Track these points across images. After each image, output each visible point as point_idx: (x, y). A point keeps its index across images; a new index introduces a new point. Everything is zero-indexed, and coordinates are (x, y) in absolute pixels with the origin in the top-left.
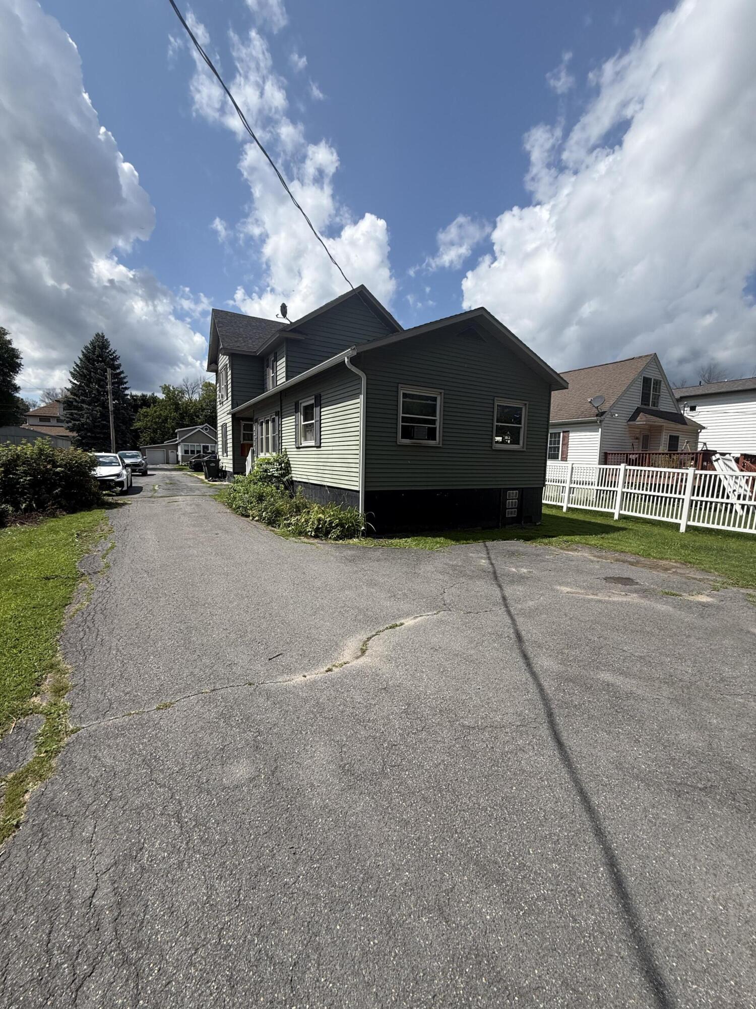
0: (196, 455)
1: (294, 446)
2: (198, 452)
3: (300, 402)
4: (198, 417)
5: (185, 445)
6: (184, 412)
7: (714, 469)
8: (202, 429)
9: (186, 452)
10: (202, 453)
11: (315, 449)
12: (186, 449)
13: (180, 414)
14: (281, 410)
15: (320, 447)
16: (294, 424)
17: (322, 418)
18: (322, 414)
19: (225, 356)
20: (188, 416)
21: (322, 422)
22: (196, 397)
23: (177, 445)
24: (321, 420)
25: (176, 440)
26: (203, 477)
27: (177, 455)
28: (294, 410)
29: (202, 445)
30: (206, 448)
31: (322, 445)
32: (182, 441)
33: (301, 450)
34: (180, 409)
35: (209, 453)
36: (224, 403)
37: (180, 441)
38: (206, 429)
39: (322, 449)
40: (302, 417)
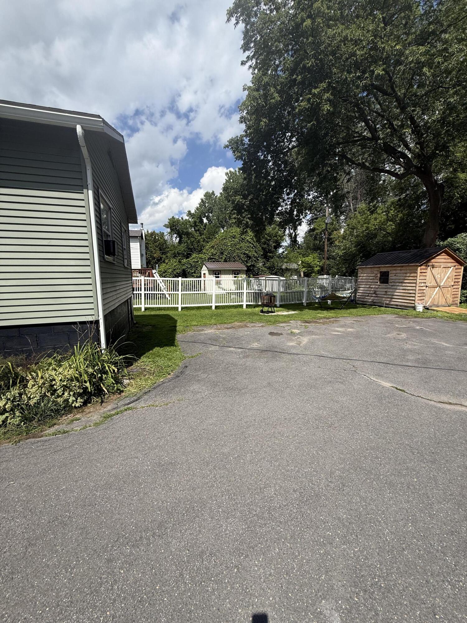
7: (154, 277)
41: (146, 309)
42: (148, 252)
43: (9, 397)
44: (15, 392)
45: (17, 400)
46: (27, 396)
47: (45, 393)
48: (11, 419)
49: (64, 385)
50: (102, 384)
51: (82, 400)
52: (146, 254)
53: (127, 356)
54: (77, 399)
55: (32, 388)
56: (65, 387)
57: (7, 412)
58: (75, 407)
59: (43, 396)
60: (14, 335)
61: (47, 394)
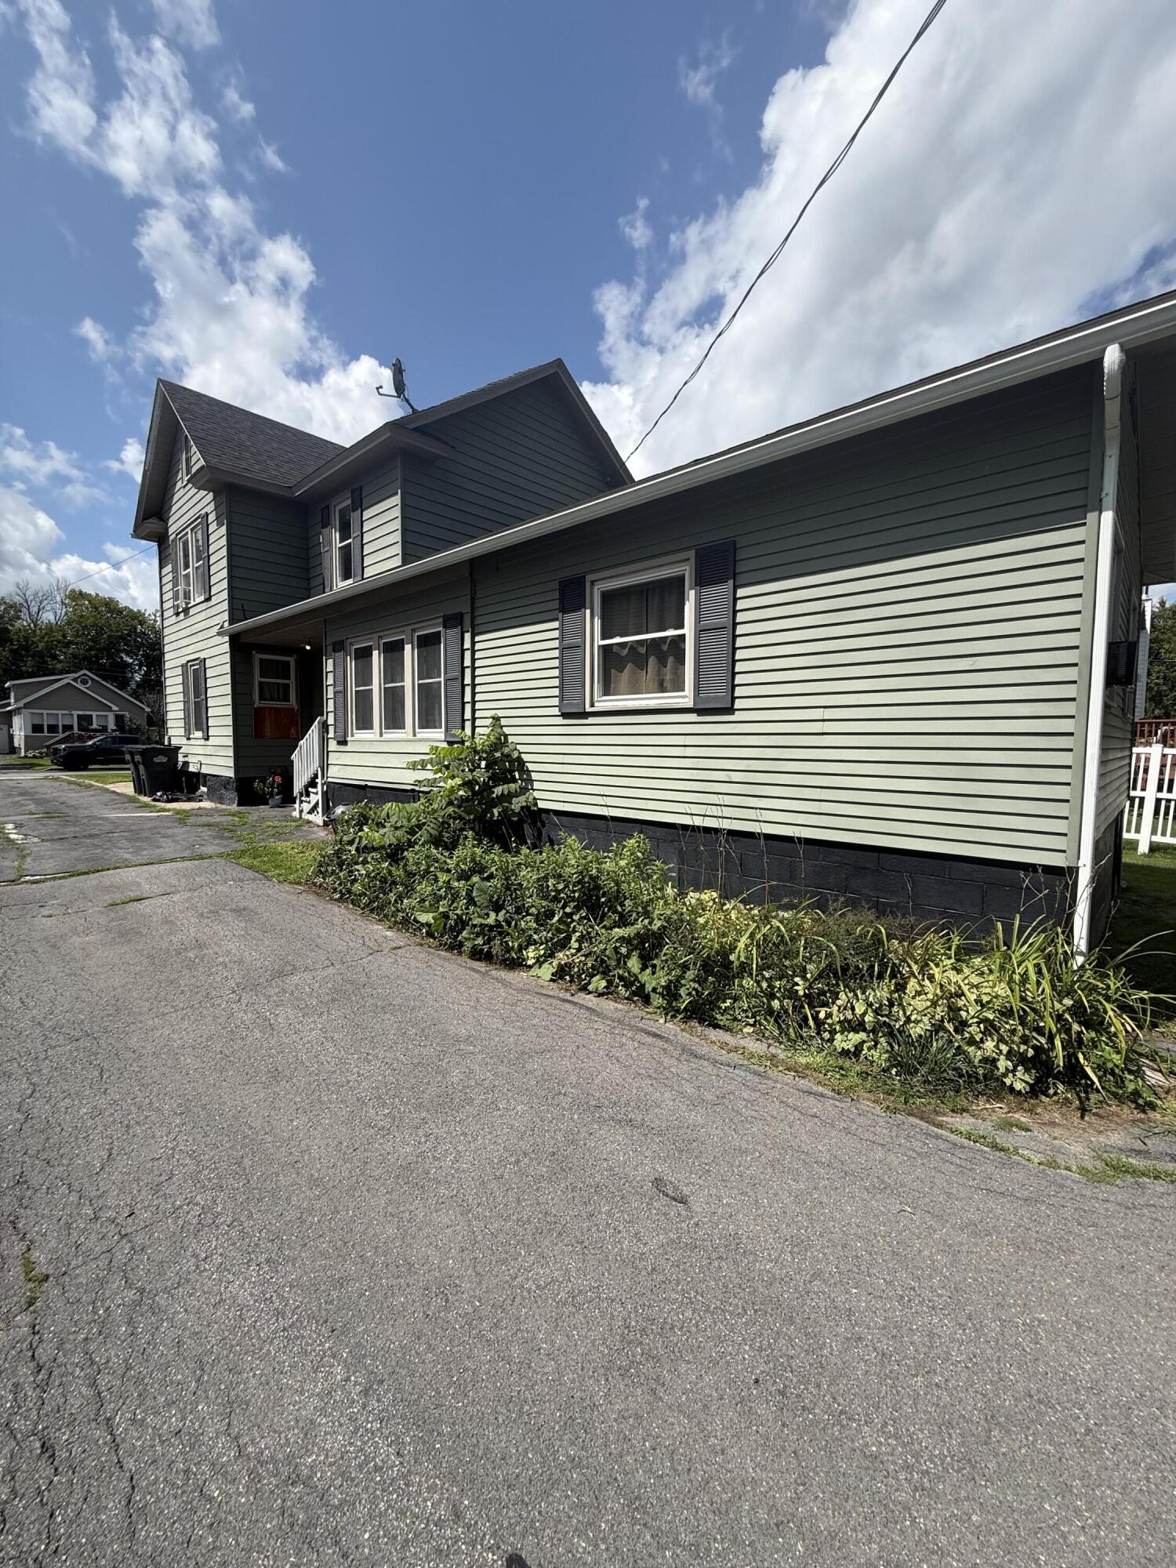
0: (62, 736)
1: (556, 711)
2: (70, 727)
3: (589, 578)
4: (54, 657)
5: (32, 713)
6: (21, 647)
8: (75, 680)
9: (37, 728)
10: (76, 730)
11: (693, 717)
12: (37, 722)
13: (11, 651)
14: (473, 609)
15: (731, 710)
16: (556, 644)
17: (740, 617)
18: (740, 605)
19: (203, 493)
20: (33, 656)
21: (740, 630)
22: (48, 617)
23: (10, 714)
24: (735, 625)
25: (9, 704)
26: (128, 788)
27: (11, 737)
28: (556, 605)
29: (75, 713)
30: (85, 721)
31: (738, 704)
32: (27, 706)
33: (591, 720)
34: (11, 641)
35: (95, 730)
36: (192, 611)
37: (21, 704)
38: (84, 682)
39: (738, 716)
40: (597, 622)
41: (1154, 848)
42: (1157, 669)
43: (871, 999)
44: (881, 992)
45: (884, 1012)
46: (905, 1013)
47: (942, 1021)
48: (869, 1049)
49: (987, 1020)
50: (1081, 1056)
51: (1027, 1078)
52: (1149, 674)
53: (1161, 996)
54: (1015, 1067)
55: (914, 997)
56: (990, 1028)
57: (864, 1030)
58: (1011, 1089)
59: (938, 1027)
60: (868, 866)
61: (946, 1024)
